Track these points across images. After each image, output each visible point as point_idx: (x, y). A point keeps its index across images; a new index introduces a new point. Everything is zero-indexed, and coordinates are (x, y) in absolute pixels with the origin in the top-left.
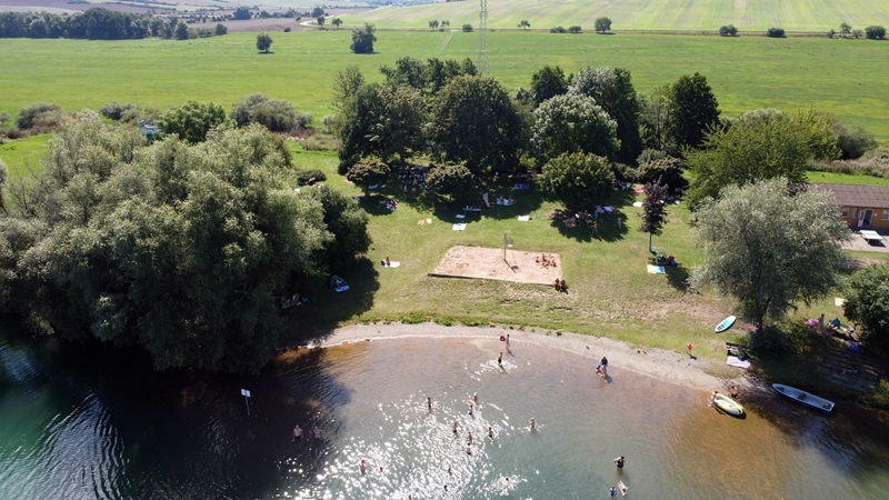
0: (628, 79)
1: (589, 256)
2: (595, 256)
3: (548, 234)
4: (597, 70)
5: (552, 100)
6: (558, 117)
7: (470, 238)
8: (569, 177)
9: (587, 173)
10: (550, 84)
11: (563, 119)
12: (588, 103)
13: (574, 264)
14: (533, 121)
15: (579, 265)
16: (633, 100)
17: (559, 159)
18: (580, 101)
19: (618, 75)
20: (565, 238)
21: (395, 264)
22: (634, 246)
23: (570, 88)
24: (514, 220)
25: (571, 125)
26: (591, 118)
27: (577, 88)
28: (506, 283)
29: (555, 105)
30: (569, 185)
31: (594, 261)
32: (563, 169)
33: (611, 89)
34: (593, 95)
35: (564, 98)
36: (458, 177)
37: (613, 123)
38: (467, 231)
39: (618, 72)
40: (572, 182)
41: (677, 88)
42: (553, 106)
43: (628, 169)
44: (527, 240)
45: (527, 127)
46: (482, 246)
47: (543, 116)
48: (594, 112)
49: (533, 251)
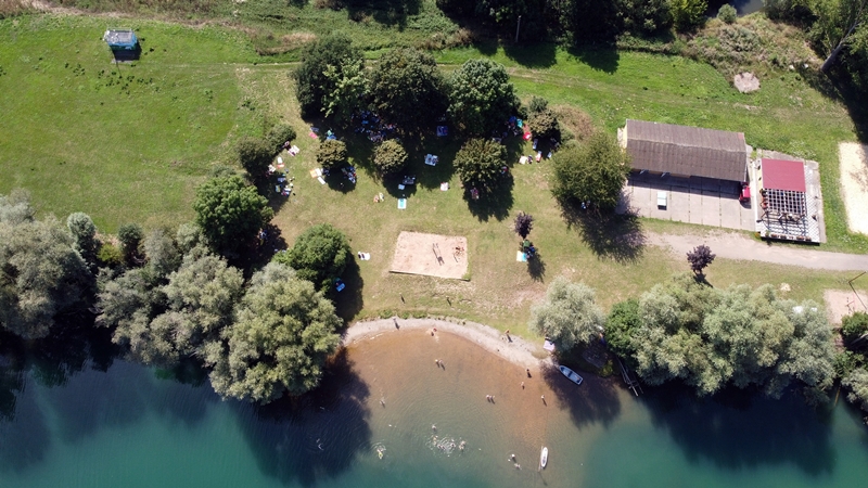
1: (484, 242)
3: (459, 211)
7: (410, 220)
13: (475, 252)
20: (471, 216)
24: (437, 190)
28: (436, 278)
38: (408, 210)
44: (447, 221)
49: (451, 235)
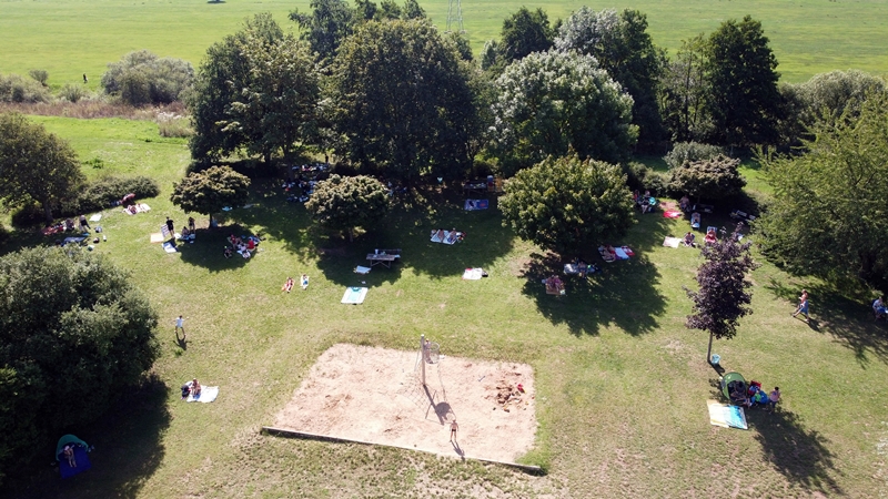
0: (642, 27)
1: (588, 375)
2: (603, 376)
3: (513, 314)
4: (597, 15)
5: (525, 61)
6: (535, 91)
7: (368, 324)
8: (554, 207)
9: (586, 199)
10: (528, 35)
11: (545, 92)
12: (585, 68)
13: (560, 397)
14: (495, 95)
15: (571, 401)
16: (651, 58)
17: (536, 169)
18: (573, 63)
19: (630, 21)
20: (547, 324)
21: (208, 394)
22: (675, 346)
23: (558, 41)
24: (454, 279)
25: (558, 104)
26: (591, 91)
27: (567, 40)
28: (419, 456)
29: (532, 69)
30: (553, 221)
31: (600, 389)
32: (542, 191)
33: (618, 42)
34: (591, 50)
35: (545, 56)
36: (359, 202)
37: (627, 99)
38: (367, 307)
39: (629, 16)
40: (559, 216)
41: (717, 40)
42: (527, 72)
43: (650, 172)
44: (474, 329)
45: (485, 105)
46: (386, 345)
47: (511, 87)
48: (596, 81)
49: (482, 357)
